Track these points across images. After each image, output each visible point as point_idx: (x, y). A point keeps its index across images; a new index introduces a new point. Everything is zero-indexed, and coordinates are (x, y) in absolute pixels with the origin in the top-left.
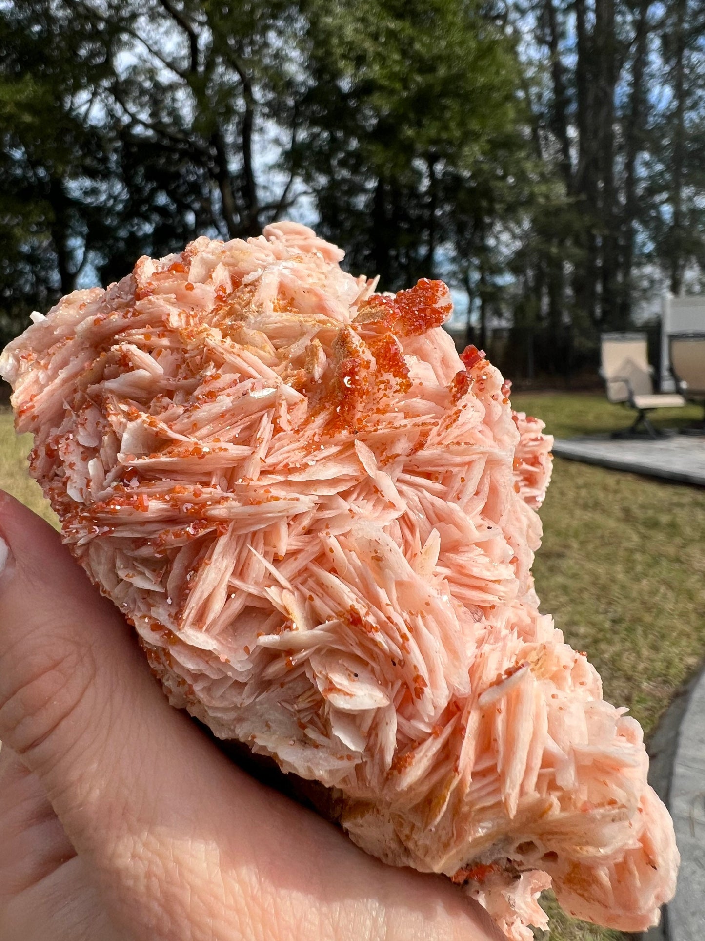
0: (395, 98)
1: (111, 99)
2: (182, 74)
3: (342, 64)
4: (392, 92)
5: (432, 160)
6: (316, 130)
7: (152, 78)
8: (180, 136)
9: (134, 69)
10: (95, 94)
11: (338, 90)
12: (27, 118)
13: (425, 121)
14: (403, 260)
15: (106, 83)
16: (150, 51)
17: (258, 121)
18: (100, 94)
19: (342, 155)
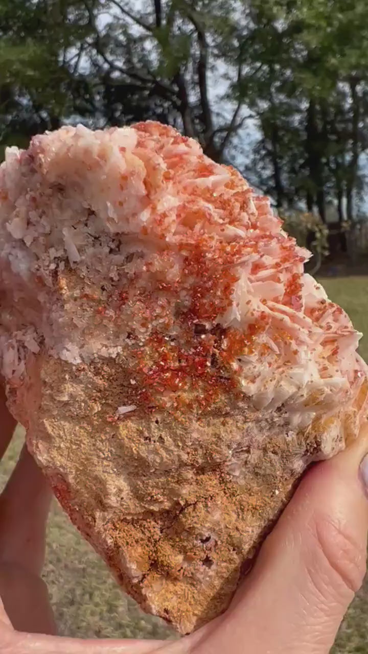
0: (321, 34)
1: (94, 52)
2: (148, 28)
3: (275, 9)
4: (318, 29)
5: (353, 82)
6: (258, 64)
7: (125, 33)
8: (149, 77)
9: (110, 27)
10: (82, 49)
11: (275, 29)
12: (30, 73)
13: (347, 51)
14: (333, 166)
15: (89, 40)
16: (123, 11)
17: (211, 60)
18: (85, 49)
19: (278, 84)
